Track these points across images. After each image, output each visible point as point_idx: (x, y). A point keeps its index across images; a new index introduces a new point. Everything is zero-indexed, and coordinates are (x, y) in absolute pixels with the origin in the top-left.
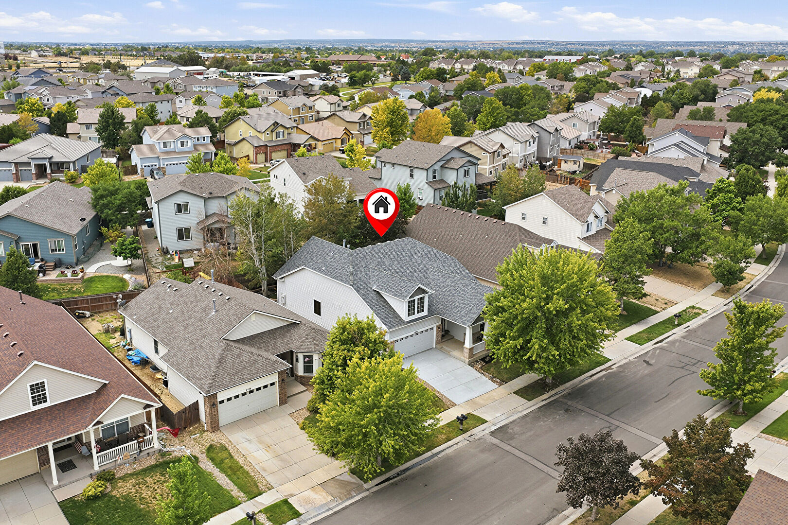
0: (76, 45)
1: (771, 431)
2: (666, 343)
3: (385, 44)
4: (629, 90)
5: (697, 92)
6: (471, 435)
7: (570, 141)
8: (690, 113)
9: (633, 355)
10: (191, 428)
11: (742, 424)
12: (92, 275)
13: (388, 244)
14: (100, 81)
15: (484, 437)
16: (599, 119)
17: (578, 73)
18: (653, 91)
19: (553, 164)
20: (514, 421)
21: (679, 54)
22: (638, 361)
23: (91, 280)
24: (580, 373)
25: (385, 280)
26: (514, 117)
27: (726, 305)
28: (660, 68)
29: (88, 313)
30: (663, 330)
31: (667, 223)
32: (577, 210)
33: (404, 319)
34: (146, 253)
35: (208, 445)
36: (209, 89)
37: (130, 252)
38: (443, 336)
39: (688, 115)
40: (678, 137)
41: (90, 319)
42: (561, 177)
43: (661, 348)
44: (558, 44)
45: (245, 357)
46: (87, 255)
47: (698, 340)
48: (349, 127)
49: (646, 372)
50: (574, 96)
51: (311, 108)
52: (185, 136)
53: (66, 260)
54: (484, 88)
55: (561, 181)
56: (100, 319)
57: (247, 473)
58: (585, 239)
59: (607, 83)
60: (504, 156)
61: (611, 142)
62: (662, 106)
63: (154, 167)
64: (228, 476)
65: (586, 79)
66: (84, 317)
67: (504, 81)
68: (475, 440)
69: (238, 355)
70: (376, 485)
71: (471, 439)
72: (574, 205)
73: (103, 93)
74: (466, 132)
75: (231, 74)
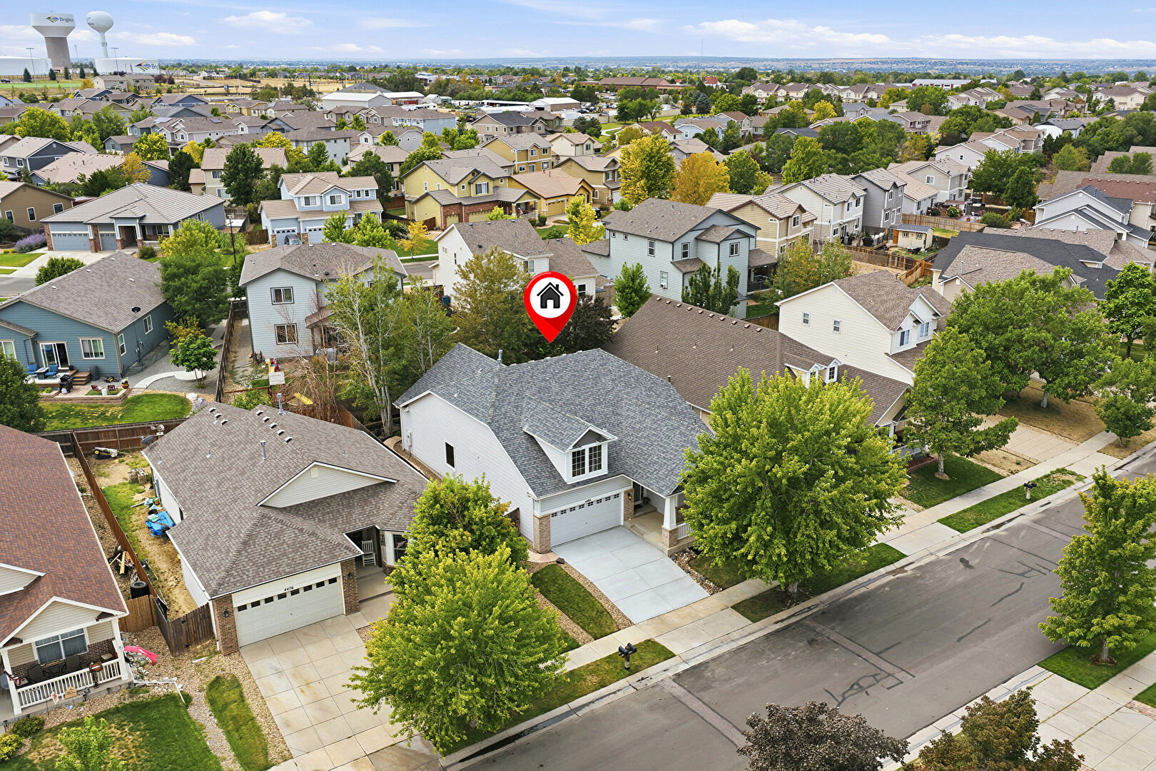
0: (268, 65)
1: (1151, 697)
2: (1005, 530)
3: (691, 64)
4: (1027, 127)
5: (1132, 131)
6: (643, 679)
7: (919, 203)
8: (1113, 163)
9: (945, 548)
10: (199, 647)
11: (1104, 681)
12: (140, 393)
13: (562, 360)
14: (268, 111)
15: (661, 684)
16: (969, 170)
17: (955, 104)
18: (1064, 131)
19: (886, 238)
20: (719, 657)
21: (1122, 77)
22: (950, 561)
23: (138, 400)
24: (850, 576)
25: (542, 417)
26: (840, 166)
27: (1120, 468)
28: (1083, 97)
29: (114, 452)
30: (1004, 507)
31: (1028, 333)
32: (886, 311)
33: (566, 480)
34: (234, 361)
35: (213, 677)
36: (415, 124)
37: (198, 360)
38: (636, 507)
39: (1109, 165)
40: (1082, 199)
41: (117, 461)
42: (893, 258)
43: (995, 539)
44: (943, 63)
45: (288, 537)
46: (141, 361)
47: (1059, 527)
48: (590, 178)
49: (960, 579)
50: (939, 136)
51: (545, 151)
52: (336, 188)
53: (106, 368)
54: (809, 124)
55: (893, 263)
56: (132, 460)
57: (258, 729)
58: (896, 356)
59: (996, 117)
60: (805, 224)
61: (987, 206)
62: (1070, 152)
63: (291, 233)
64: (228, 733)
65: (964, 112)
66: (109, 457)
67: (841, 114)
68: (646, 688)
69: (277, 533)
70: (461, 761)
71: (640, 686)
72: (883, 302)
73: (263, 127)
74: (755, 187)
75: (457, 103)
